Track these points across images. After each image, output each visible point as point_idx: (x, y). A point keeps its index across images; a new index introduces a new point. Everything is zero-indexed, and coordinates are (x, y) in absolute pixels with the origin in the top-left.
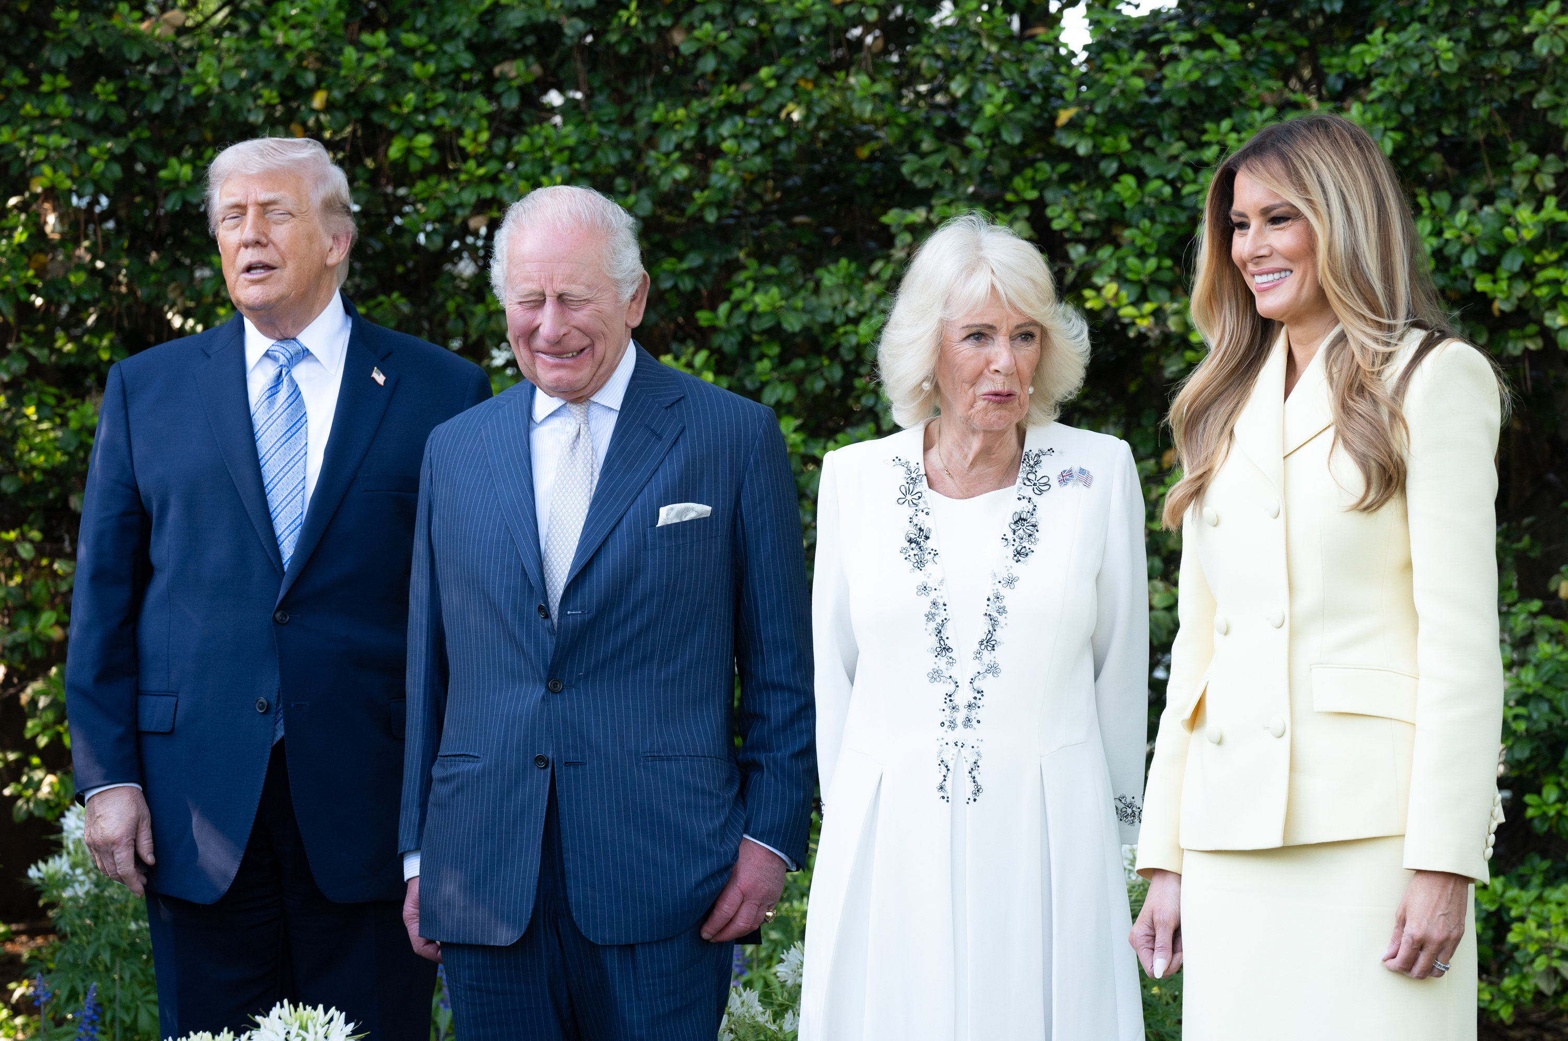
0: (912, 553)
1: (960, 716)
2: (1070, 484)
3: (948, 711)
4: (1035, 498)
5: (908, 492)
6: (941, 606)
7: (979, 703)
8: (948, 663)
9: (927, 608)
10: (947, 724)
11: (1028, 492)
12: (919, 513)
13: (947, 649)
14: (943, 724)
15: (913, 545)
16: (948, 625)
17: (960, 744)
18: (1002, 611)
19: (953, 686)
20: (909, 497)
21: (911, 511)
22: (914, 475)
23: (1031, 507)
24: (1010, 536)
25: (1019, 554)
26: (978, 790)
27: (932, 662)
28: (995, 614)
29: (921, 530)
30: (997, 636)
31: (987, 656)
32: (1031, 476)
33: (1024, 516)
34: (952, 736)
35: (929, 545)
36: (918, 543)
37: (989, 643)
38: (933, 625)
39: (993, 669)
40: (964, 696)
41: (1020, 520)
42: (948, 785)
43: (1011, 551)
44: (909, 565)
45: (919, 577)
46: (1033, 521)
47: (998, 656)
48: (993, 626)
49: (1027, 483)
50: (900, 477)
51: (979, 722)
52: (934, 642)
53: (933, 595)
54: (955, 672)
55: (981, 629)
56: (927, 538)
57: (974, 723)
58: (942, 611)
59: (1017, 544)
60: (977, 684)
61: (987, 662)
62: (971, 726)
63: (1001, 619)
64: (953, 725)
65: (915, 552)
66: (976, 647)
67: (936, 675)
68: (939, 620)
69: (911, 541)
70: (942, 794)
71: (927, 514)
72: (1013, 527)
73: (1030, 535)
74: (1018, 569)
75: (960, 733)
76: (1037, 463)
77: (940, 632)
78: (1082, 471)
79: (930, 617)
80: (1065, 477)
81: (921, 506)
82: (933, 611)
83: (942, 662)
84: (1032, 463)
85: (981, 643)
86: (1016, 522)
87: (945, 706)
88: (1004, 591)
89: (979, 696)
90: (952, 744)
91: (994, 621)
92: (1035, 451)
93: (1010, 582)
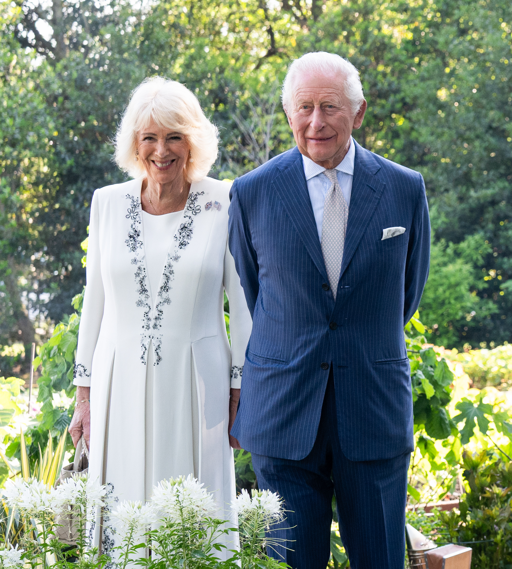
0: (131, 243)
1: (152, 323)
2: (210, 210)
3: (146, 321)
4: (193, 216)
5: (132, 212)
6: (142, 269)
7: (161, 317)
8: (146, 297)
9: (136, 270)
10: (145, 327)
11: (190, 213)
12: (136, 223)
13: (146, 291)
14: (143, 327)
15: (132, 239)
16: (146, 279)
17: (151, 337)
18: (172, 272)
19: (148, 309)
20: (132, 214)
21: (132, 222)
22: (135, 203)
23: (190, 221)
24: (178, 236)
25: (182, 244)
26: (159, 359)
27: (138, 297)
28: (168, 274)
29: (136, 231)
30: (170, 284)
31: (164, 294)
32: (192, 206)
33: (186, 226)
34: (148, 333)
35: (139, 239)
36: (134, 238)
37: (165, 288)
38: (138, 279)
39: (167, 301)
40: (153, 313)
41: (184, 228)
42: (145, 356)
43: (178, 243)
44: (128, 249)
45: (133, 255)
46: (190, 228)
47: (170, 294)
48: (167, 279)
49: (190, 209)
50: (128, 204)
51: (160, 326)
52: (139, 287)
53: (139, 264)
54: (149, 302)
55: (161, 281)
56: (138, 235)
57: (158, 327)
58: (143, 272)
59: (181, 240)
60: (159, 308)
61: (165, 297)
62: (157, 328)
63: (171, 276)
64: (148, 327)
65: (132, 242)
66: (159, 290)
67: (140, 303)
68: (141, 276)
69: (131, 237)
70: (142, 361)
71: (140, 223)
72: (180, 231)
73: (188, 235)
74: (181, 252)
75: (152, 331)
76: (195, 199)
77: (142, 282)
78: (216, 203)
79: (137, 275)
80: (208, 206)
81: (137, 219)
82: (139, 272)
83: (143, 297)
84: (193, 199)
85: (162, 288)
86: (182, 229)
87: (144, 318)
88: (173, 263)
89: (160, 313)
90: (148, 337)
91: (168, 278)
92: (195, 193)
93: (176, 258)
